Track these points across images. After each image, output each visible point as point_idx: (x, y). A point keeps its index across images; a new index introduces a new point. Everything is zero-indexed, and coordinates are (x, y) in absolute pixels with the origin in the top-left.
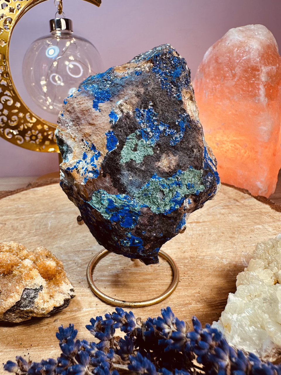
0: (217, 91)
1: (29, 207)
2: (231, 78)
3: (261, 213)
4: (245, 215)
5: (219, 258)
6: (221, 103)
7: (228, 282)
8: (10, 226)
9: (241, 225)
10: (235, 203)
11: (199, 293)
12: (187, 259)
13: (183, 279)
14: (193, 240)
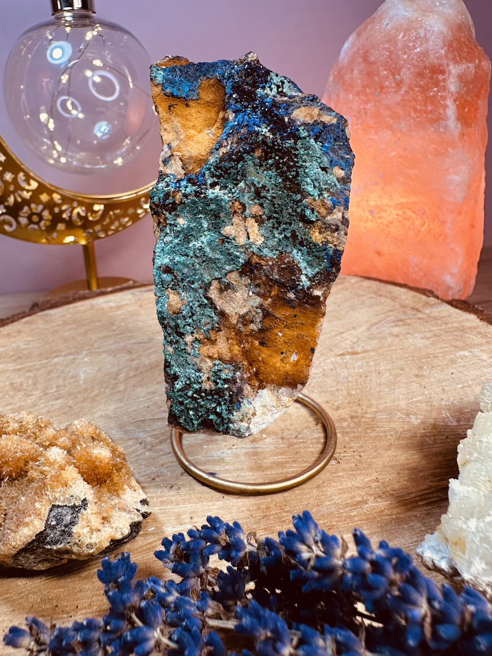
0: (368, 114)
1: (38, 347)
2: (394, 90)
3: (463, 330)
4: (435, 335)
5: (402, 414)
6: (376, 138)
7: (425, 456)
8: (8, 383)
9: (432, 352)
10: (415, 315)
11: (377, 480)
12: (345, 421)
13: (344, 457)
14: (350, 385)
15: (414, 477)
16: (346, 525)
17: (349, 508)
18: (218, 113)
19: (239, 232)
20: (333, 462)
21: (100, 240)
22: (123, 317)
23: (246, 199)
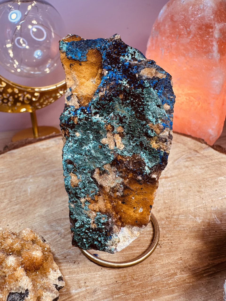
0: (173, 48)
2: (186, 36)
3: (220, 163)
4: (207, 167)
5: (192, 215)
6: (176, 60)
9: (206, 177)
10: (196, 154)
11: (181, 259)
12: (163, 220)
13: (163, 243)
14: (165, 196)
15: (200, 257)
16: (166, 289)
17: (167, 278)
18: (98, 69)
19: (110, 142)
20: (158, 247)
21: (39, 110)
22: (50, 154)
23: (114, 123)
